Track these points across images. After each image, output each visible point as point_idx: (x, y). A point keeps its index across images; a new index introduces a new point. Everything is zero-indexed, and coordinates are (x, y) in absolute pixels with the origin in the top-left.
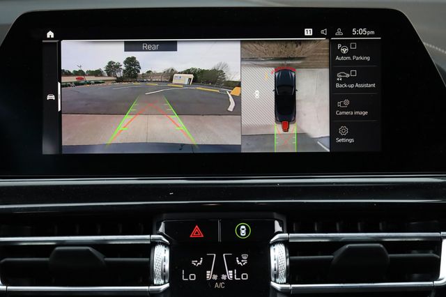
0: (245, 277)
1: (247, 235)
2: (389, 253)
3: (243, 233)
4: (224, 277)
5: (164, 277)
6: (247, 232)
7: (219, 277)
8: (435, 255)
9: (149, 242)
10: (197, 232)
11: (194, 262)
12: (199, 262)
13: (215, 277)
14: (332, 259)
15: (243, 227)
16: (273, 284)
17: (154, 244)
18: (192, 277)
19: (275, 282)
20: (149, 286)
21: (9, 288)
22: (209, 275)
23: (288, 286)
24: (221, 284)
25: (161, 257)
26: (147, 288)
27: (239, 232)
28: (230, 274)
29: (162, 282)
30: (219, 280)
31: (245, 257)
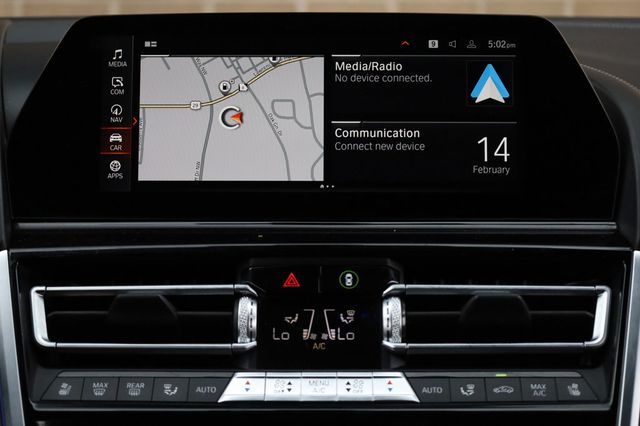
0: (350, 336)
1: (353, 284)
2: (532, 309)
3: (349, 282)
4: (324, 337)
5: (250, 335)
6: (354, 281)
7: (319, 336)
8: (588, 313)
9: (232, 293)
10: (292, 281)
11: (287, 319)
12: (294, 318)
13: (314, 337)
14: (458, 316)
15: (349, 275)
16: (385, 343)
17: (238, 295)
18: (285, 336)
19: (388, 341)
20: (232, 343)
21: (59, 345)
22: (306, 334)
23: (404, 344)
24: (321, 344)
25: (247, 309)
26: (229, 345)
27: (344, 281)
28: (332, 334)
29: (248, 340)
30: (319, 340)
31: (351, 313)
